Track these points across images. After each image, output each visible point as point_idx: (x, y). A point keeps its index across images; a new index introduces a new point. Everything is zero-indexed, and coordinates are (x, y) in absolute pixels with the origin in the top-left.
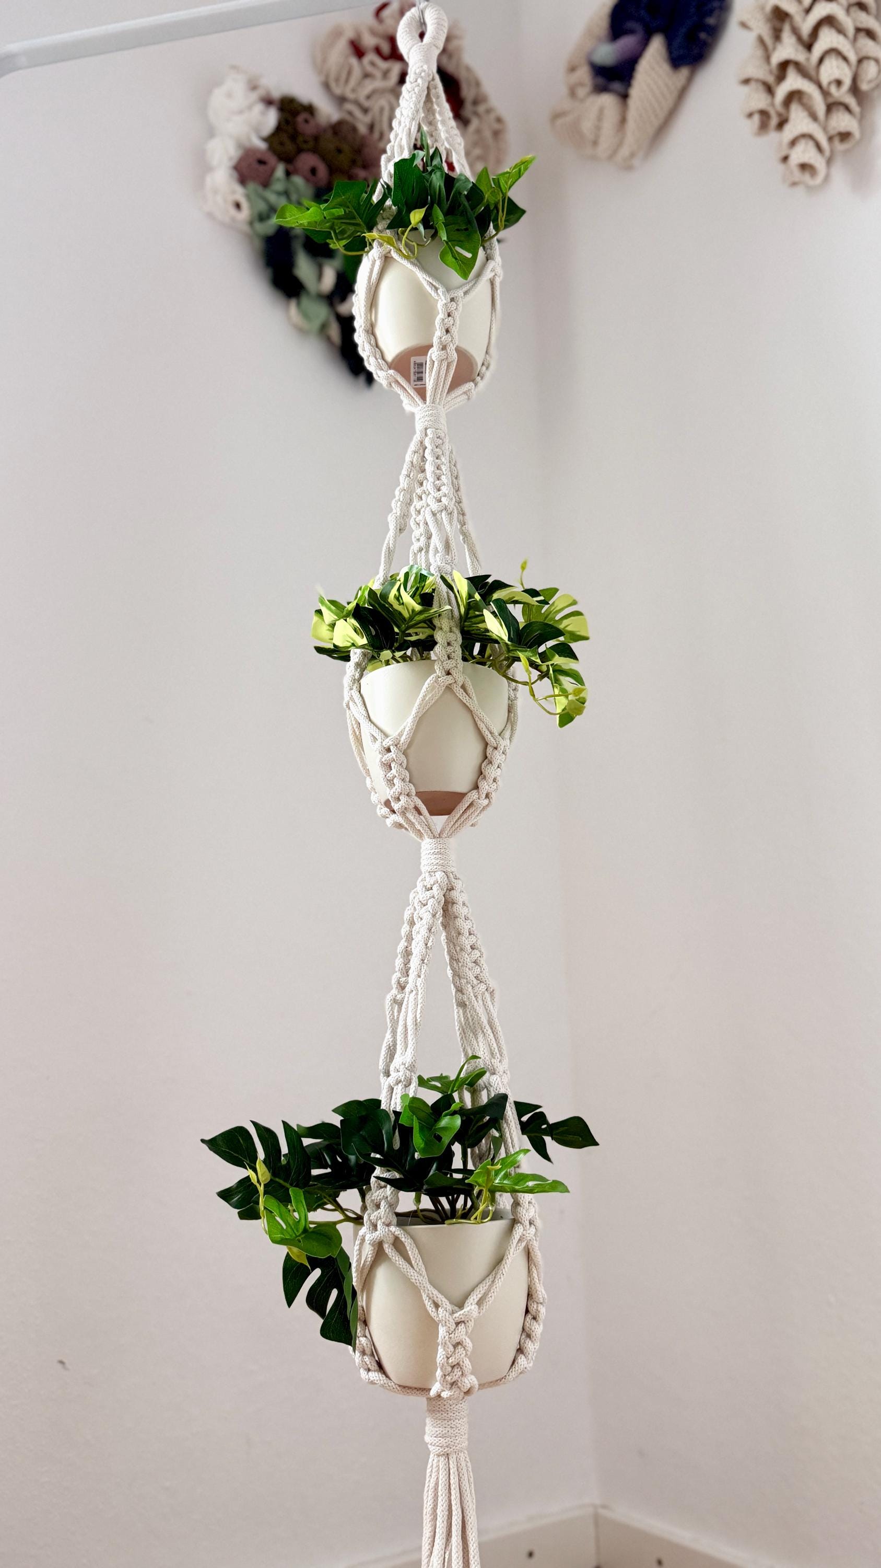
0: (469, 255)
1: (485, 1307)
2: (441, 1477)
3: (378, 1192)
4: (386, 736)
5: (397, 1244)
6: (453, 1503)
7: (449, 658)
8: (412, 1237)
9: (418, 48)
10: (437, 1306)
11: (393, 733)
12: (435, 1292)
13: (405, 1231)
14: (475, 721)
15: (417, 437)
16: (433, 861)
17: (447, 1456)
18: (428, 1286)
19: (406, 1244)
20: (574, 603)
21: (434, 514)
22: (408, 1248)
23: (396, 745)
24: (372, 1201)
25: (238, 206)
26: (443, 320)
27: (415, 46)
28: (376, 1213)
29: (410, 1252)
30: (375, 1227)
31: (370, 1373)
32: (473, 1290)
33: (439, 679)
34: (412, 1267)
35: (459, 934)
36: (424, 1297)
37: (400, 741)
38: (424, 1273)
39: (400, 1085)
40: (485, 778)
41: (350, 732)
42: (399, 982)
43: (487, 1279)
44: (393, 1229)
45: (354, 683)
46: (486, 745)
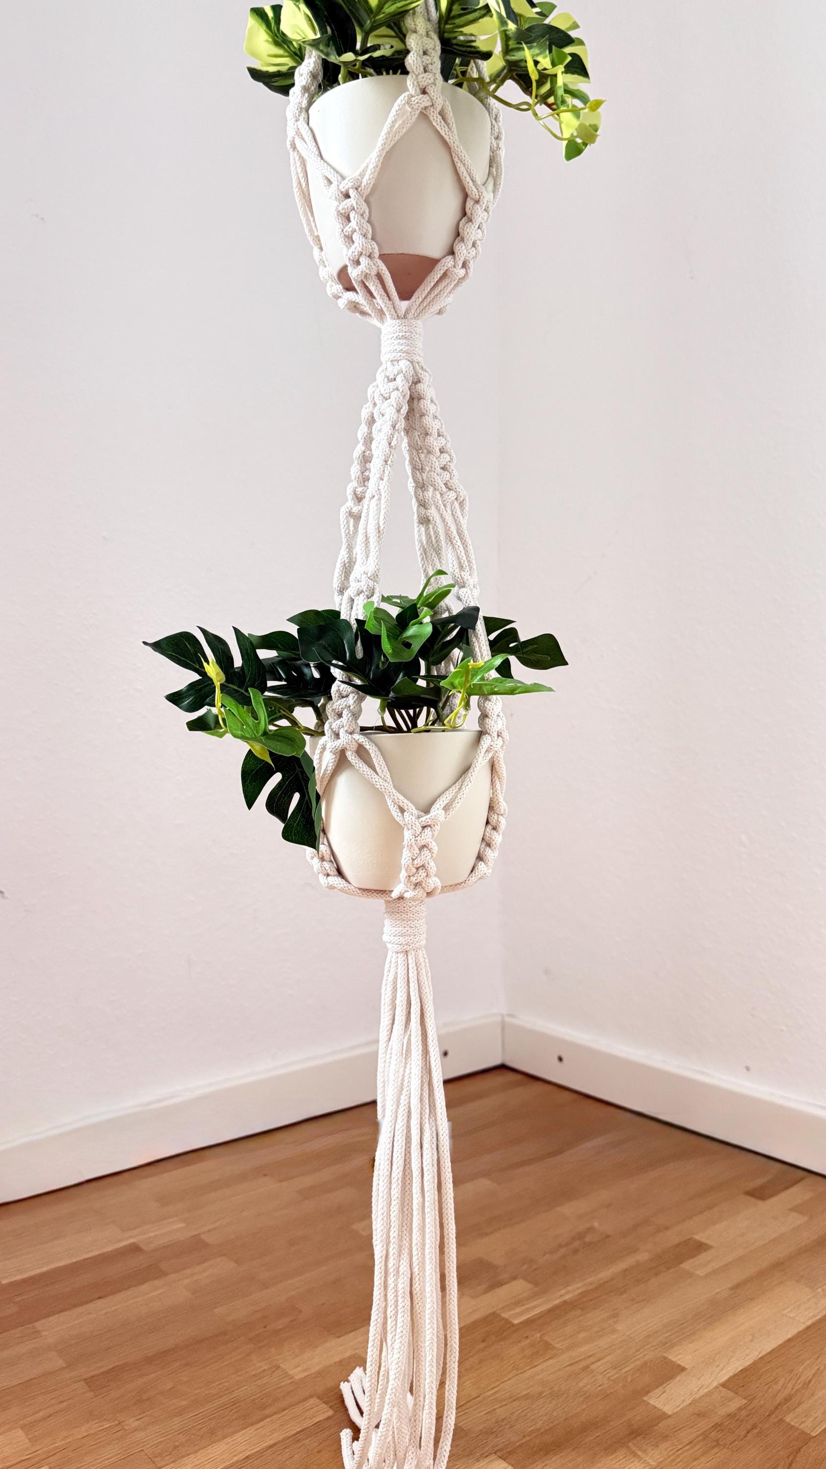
1: (452, 813)
2: (399, 971)
3: (339, 701)
4: (345, 176)
5: (361, 752)
7: (425, 71)
8: (376, 745)
10: (402, 810)
11: (351, 173)
12: (401, 797)
13: (370, 739)
14: (453, 163)
16: (397, 347)
17: (406, 953)
18: (394, 791)
19: (371, 751)
22: (372, 755)
23: (357, 189)
24: (333, 710)
28: (337, 722)
29: (374, 760)
30: (337, 736)
31: (329, 878)
32: (439, 796)
33: (413, 101)
34: (377, 774)
35: (427, 434)
36: (389, 802)
37: (361, 182)
38: (389, 779)
39: (361, 595)
40: (463, 240)
41: (295, 184)
42: (355, 493)
43: (454, 787)
44: (356, 738)
45: (301, 112)
46: (466, 196)
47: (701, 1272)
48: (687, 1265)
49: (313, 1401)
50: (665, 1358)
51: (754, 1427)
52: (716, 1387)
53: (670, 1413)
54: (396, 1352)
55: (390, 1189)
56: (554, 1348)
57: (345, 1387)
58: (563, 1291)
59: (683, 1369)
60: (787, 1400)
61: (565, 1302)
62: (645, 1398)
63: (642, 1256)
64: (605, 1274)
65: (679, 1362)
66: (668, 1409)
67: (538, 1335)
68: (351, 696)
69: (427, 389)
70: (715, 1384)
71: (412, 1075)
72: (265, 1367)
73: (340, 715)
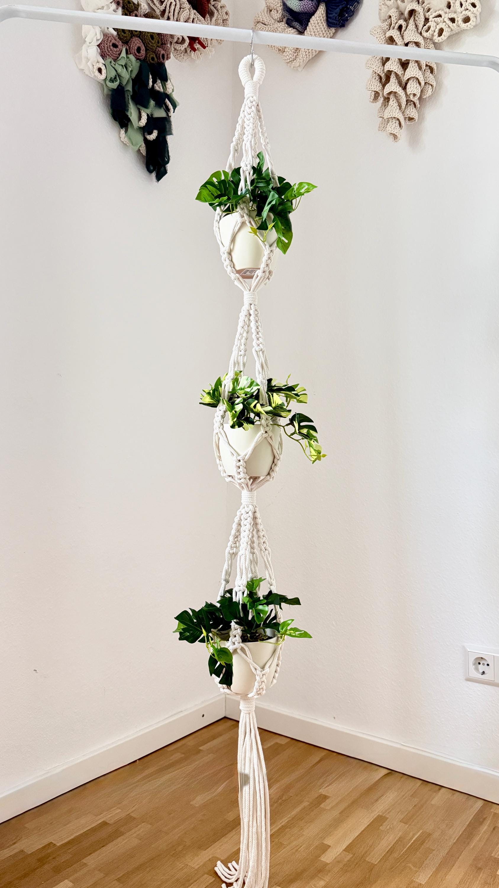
0: (287, 241)
1: (271, 669)
3: (235, 631)
4: (239, 455)
5: (242, 649)
6: (247, 727)
7: (267, 426)
8: (247, 647)
9: (251, 83)
10: (256, 669)
11: (242, 454)
12: (256, 665)
13: (245, 645)
14: (272, 449)
15: (246, 307)
16: (248, 501)
17: (249, 713)
18: (253, 663)
19: (246, 650)
20: (305, 390)
21: (256, 351)
23: (243, 460)
24: (233, 634)
25: (100, 70)
26: (267, 261)
27: (250, 81)
28: (234, 639)
29: (247, 653)
30: (234, 643)
31: (225, 689)
32: (267, 663)
33: (263, 435)
34: (247, 657)
35: (258, 531)
36: (251, 667)
37: (245, 458)
38: (251, 658)
39: (240, 592)
40: (273, 471)
42: (231, 546)
43: (271, 659)
44: (241, 644)
45: (221, 425)
46: (274, 457)
47: (328, 808)
48: (322, 806)
49: (206, 876)
50: (323, 843)
51: (357, 864)
52: (342, 852)
53: (329, 863)
56: (284, 844)
57: (216, 869)
58: (281, 822)
59: (330, 846)
60: (366, 852)
61: (282, 826)
62: (319, 859)
63: (306, 804)
64: (294, 813)
65: (328, 844)
66: (328, 862)
67: (277, 840)
68: (239, 629)
69: (258, 515)
70: (341, 850)
71: (254, 757)
72: (183, 866)
73: (235, 636)
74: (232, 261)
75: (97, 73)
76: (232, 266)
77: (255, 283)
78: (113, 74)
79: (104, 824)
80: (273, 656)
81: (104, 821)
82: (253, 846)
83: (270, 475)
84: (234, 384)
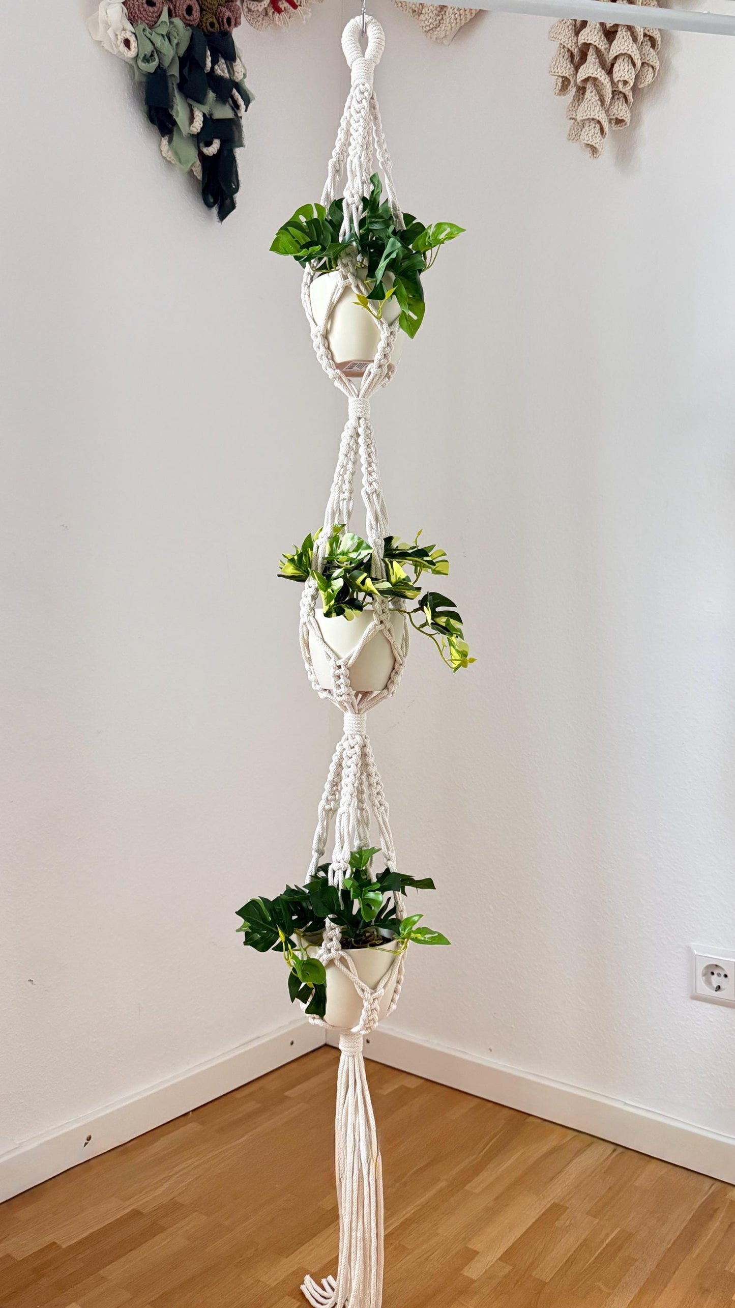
0: (415, 318)
1: (387, 989)
2: (350, 1067)
3: (331, 932)
4: (339, 658)
5: (343, 960)
6: (350, 1074)
7: (383, 612)
8: (350, 956)
9: (362, 62)
10: (363, 991)
11: (344, 656)
12: (363, 984)
13: (347, 952)
14: (392, 649)
15: (351, 423)
16: (354, 728)
17: (354, 1056)
18: (359, 981)
19: (348, 960)
20: (445, 554)
21: (367, 494)
22: (349, 963)
23: (345, 665)
24: (328, 937)
25: (127, 43)
26: (384, 348)
27: (359, 59)
28: (330, 944)
29: (350, 965)
30: (329, 951)
31: (315, 1020)
32: (381, 979)
33: (377, 627)
34: (350, 971)
35: (370, 775)
36: (356, 986)
37: (348, 663)
38: (356, 974)
39: (340, 870)
40: (393, 682)
42: (327, 798)
43: (388, 973)
44: (340, 952)
45: (311, 611)
46: (395, 661)
47: (477, 1191)
48: (468, 1187)
49: (287, 1298)
50: (467, 1248)
51: (518, 1282)
52: (496, 1261)
53: (475, 1279)
54: (356, 1270)
55: (352, 1186)
56: (408, 1249)
57: (303, 1287)
58: (404, 1212)
59: (478, 1253)
60: (532, 1264)
61: (406, 1219)
62: (462, 1272)
63: (443, 1184)
64: (423, 1199)
65: (475, 1249)
66: (474, 1277)
67: (397, 1242)
68: (337, 929)
69: (369, 750)
70: (495, 1260)
71: (360, 1123)
72: (252, 1282)
73: (331, 940)
74: (329, 348)
75: (122, 47)
76: (329, 357)
77: (366, 384)
78: (149, 48)
79: (136, 1213)
80: (390, 970)
81: (133, 1210)
82: (358, 1259)
83: (388, 689)
84: (331, 545)
